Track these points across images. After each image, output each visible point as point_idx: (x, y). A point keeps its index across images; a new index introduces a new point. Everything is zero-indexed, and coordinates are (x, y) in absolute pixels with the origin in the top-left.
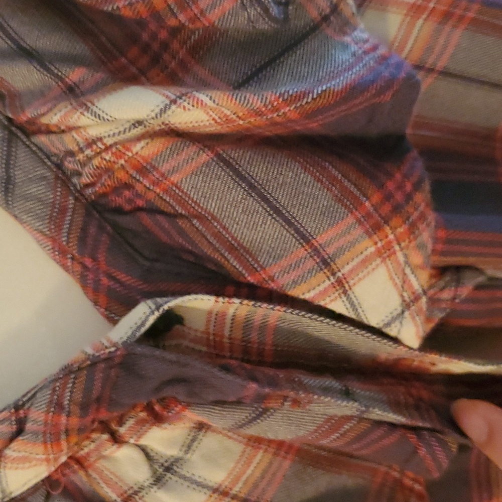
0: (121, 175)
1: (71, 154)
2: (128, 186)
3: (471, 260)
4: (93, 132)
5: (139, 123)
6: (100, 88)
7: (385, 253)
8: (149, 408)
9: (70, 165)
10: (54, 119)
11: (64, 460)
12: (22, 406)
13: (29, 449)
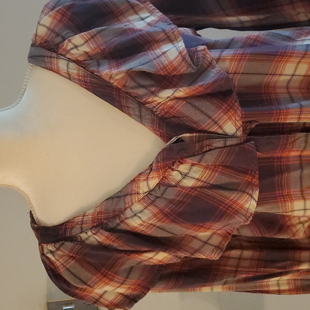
0: (166, 110)
1: (154, 107)
2: (168, 112)
4: (159, 101)
5: (168, 97)
6: (159, 91)
7: (230, 118)
8: (179, 161)
9: (154, 110)
10: (150, 100)
11: (162, 177)
12: (151, 165)
13: (153, 174)
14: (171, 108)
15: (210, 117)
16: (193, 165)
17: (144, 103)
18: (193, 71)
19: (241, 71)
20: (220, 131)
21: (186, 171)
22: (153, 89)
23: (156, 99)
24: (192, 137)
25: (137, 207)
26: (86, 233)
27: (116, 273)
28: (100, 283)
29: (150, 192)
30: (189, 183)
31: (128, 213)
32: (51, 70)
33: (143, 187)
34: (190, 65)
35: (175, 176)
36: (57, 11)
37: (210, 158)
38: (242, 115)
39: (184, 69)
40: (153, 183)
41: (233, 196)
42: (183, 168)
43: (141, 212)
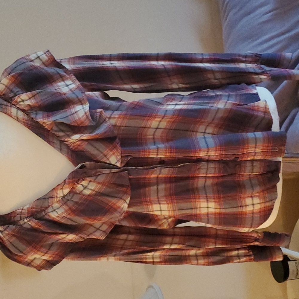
0: (76, 147)
1: (69, 144)
2: (77, 148)
3: (131, 154)
4: (71, 141)
5: (77, 139)
6: (73, 135)
7: (114, 154)
8: (82, 179)
9: (69, 146)
10: (66, 140)
11: (71, 188)
12: (65, 180)
13: (66, 186)
14: (79, 145)
15: (102, 153)
16: (90, 181)
17: (63, 141)
18: (93, 125)
19: (124, 125)
20: (108, 162)
21: (86, 185)
23: (69, 140)
24: (91, 164)
25: (56, 205)
26: (24, 220)
27: (42, 246)
28: (32, 252)
29: (64, 197)
30: (87, 192)
31: (50, 209)
32: (6, 113)
33: (60, 193)
34: (91, 121)
35: (79, 187)
37: (101, 179)
38: (121, 152)
39: (87, 123)
40: (66, 191)
42: (84, 183)
43: (58, 208)
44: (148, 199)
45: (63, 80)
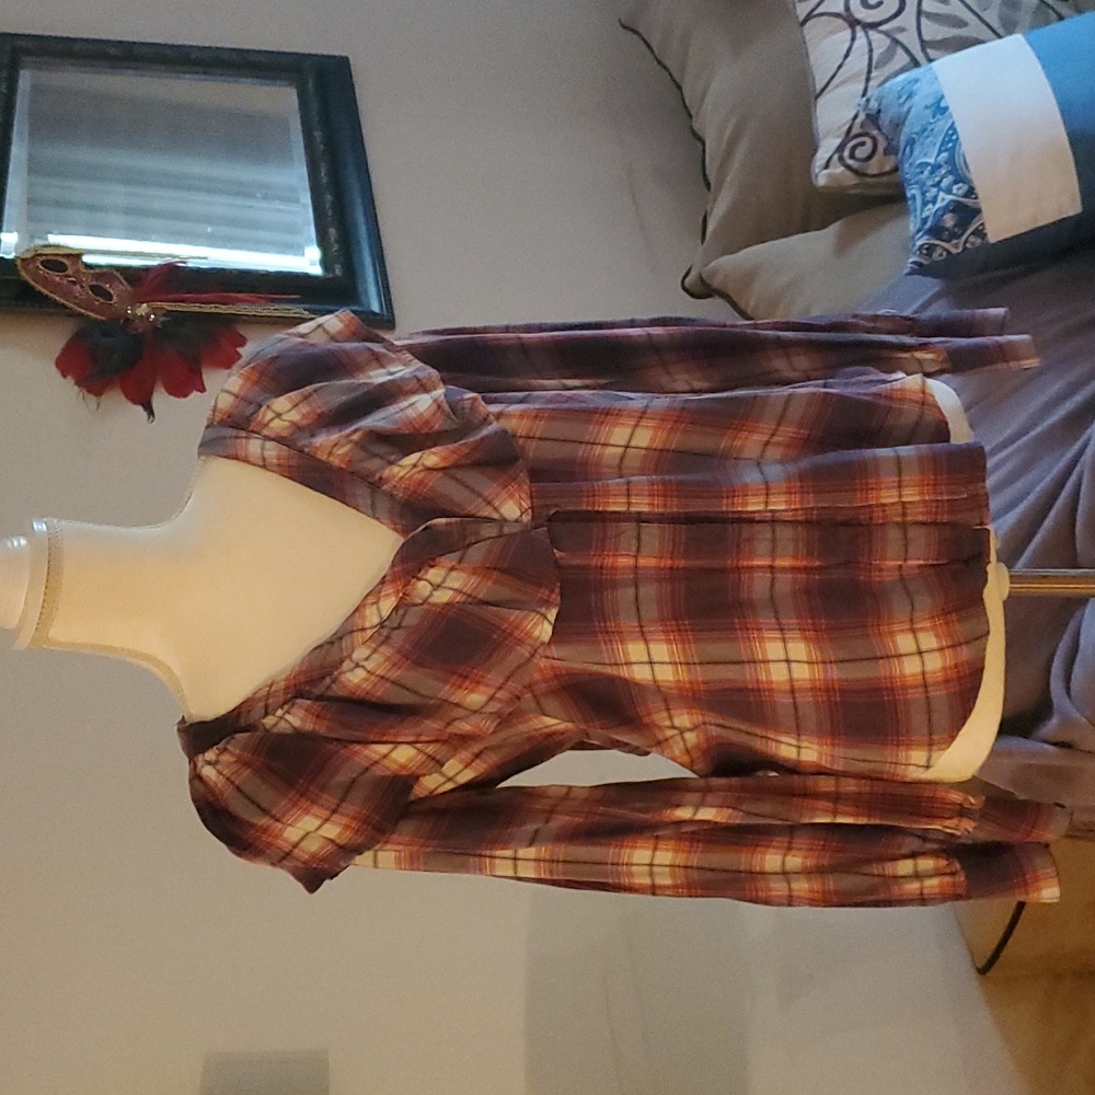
5: (414, 465)
6: (401, 459)
7: (511, 496)
8: (429, 565)
11: (401, 595)
12: (384, 577)
13: (388, 589)
15: (480, 495)
16: (450, 569)
18: (454, 426)
19: (538, 435)
20: (496, 516)
22: (392, 458)
23: (395, 469)
24: (451, 523)
25: (360, 653)
26: (274, 715)
27: (322, 789)
28: (295, 810)
29: (382, 625)
30: (442, 597)
31: (347, 665)
33: (372, 618)
34: (448, 416)
35: (422, 588)
36: (253, 368)
37: (476, 554)
38: (531, 492)
39: (439, 424)
40: (388, 605)
41: (515, 615)
42: (434, 574)
43: (367, 659)
44: (611, 625)
45: (382, 366)
